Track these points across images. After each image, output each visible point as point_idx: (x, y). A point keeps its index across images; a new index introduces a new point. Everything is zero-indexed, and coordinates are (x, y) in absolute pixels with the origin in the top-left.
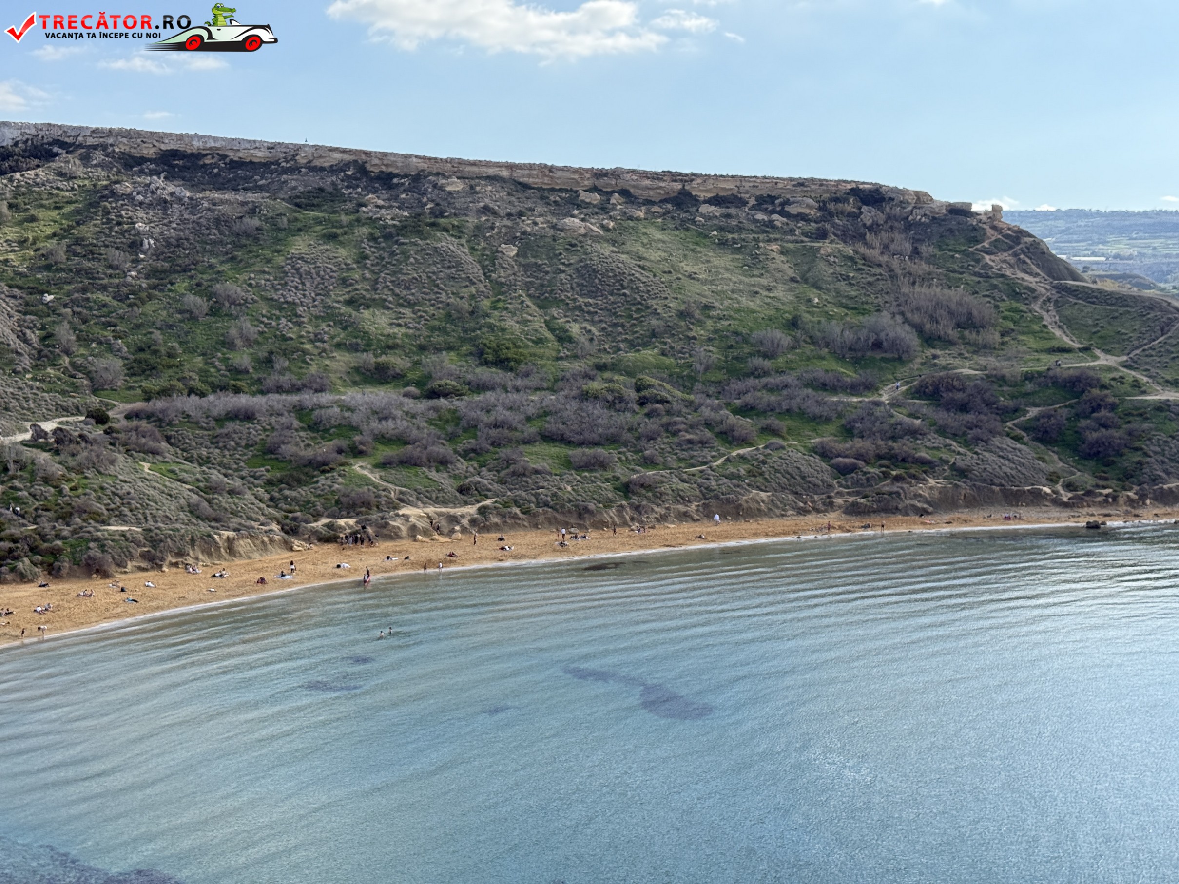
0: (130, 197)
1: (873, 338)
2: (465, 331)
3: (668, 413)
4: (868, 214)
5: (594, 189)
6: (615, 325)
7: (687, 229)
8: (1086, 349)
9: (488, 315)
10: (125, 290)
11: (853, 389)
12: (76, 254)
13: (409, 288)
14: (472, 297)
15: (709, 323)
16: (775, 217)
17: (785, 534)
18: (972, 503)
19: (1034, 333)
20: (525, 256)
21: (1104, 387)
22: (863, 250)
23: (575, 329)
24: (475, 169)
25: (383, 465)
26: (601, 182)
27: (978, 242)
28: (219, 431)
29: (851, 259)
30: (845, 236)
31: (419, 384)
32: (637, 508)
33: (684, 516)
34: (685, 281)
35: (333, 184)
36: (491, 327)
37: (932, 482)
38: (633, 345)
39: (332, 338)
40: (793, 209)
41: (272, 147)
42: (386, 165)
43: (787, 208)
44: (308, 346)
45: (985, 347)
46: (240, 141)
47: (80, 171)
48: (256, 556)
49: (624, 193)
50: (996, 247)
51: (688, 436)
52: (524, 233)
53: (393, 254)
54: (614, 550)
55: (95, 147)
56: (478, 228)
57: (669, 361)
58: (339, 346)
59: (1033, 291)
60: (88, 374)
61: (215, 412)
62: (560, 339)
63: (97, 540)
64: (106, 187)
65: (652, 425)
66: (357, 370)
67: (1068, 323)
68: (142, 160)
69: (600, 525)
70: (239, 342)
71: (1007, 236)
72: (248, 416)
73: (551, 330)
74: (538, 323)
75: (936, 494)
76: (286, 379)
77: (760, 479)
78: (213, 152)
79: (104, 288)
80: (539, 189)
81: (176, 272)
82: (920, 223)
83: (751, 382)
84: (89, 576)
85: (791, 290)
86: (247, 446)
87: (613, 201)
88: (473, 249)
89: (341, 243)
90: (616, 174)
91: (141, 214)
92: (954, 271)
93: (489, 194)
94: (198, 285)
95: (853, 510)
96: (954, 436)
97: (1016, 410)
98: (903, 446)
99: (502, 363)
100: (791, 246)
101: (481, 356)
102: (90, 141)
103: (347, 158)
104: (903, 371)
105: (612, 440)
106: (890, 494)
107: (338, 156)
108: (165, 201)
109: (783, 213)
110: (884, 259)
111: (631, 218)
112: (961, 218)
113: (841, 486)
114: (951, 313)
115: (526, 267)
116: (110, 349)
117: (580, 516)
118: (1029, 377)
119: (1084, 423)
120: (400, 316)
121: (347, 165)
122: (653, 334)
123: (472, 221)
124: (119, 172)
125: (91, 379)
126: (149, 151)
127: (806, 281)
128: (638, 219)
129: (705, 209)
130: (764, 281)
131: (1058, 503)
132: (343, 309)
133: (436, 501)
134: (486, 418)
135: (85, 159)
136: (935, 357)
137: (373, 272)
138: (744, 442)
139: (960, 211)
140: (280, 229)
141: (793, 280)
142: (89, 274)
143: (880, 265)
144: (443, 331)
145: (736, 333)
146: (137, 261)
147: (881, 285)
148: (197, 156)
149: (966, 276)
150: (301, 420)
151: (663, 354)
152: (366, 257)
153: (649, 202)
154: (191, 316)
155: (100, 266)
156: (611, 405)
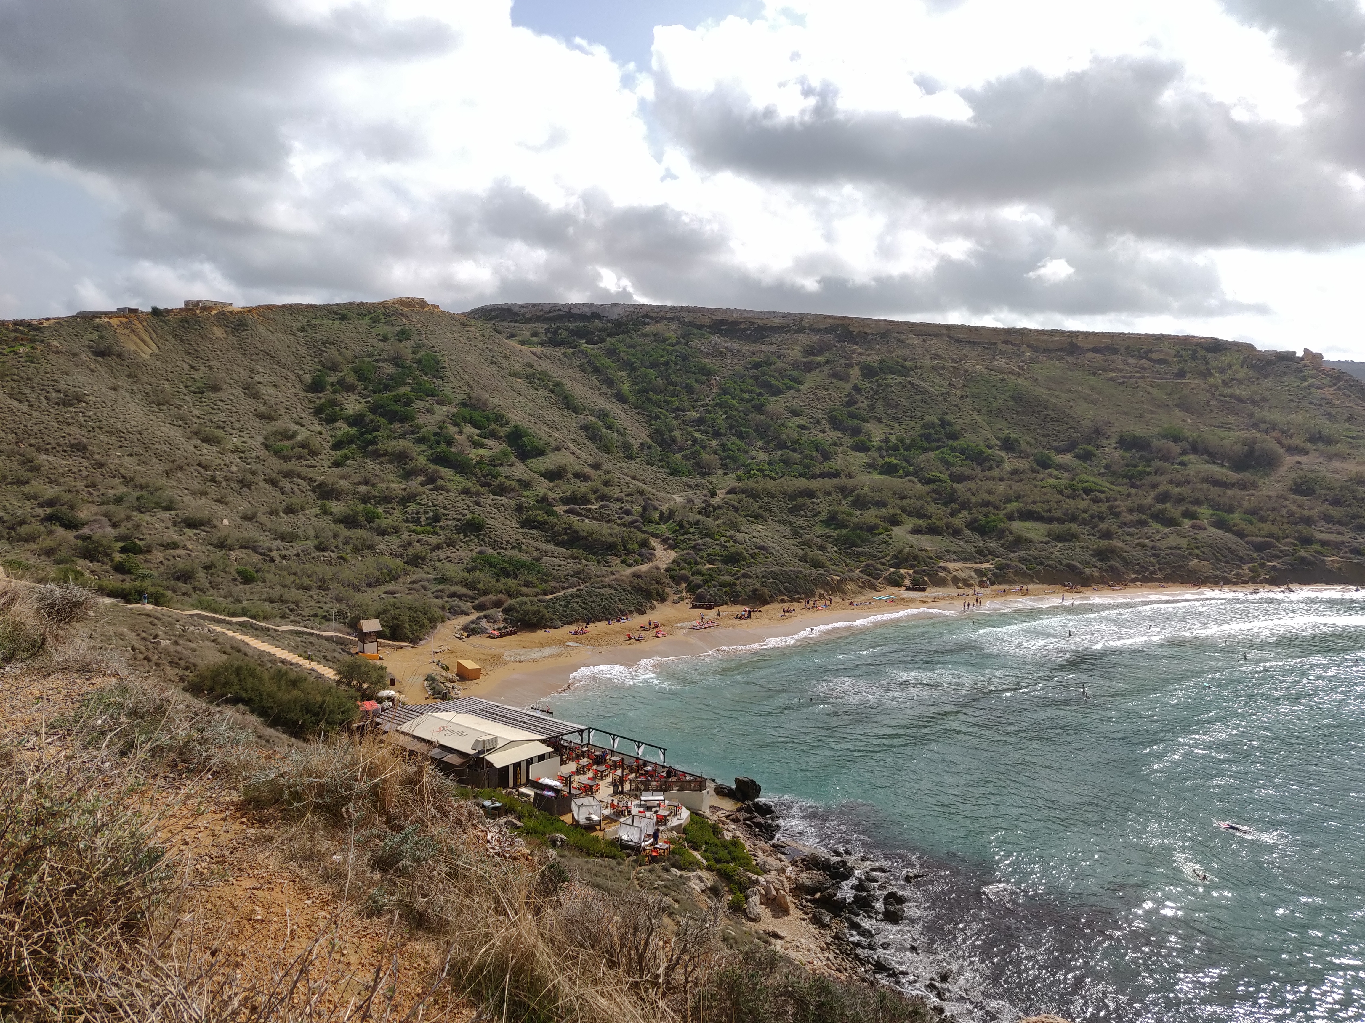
1: (1247, 448)
3: (1108, 500)
4: (1212, 359)
5: (1006, 342)
11: (1242, 486)
14: (939, 415)
15: (1114, 436)
16: (1143, 361)
20: (969, 388)
24: (925, 329)
25: (916, 531)
26: (1010, 338)
29: (1207, 391)
30: (1200, 375)
31: (915, 474)
35: (828, 339)
40: (1155, 356)
41: (785, 316)
42: (863, 327)
43: (1150, 355)
46: (764, 313)
48: (860, 594)
49: (1031, 344)
50: (1323, 383)
51: (1129, 517)
52: (967, 371)
55: (672, 319)
56: (932, 369)
58: (853, 448)
60: (697, 464)
61: (787, 491)
65: (1099, 508)
66: (870, 464)
68: (703, 326)
72: (810, 494)
73: (998, 439)
74: (988, 434)
76: (824, 469)
78: (747, 320)
80: (970, 342)
85: (1168, 413)
87: (1022, 350)
88: (932, 382)
90: (1022, 332)
91: (708, 360)
102: (669, 315)
103: (837, 322)
104: (1276, 474)
105: (1074, 518)
107: (831, 321)
108: (722, 352)
109: (1148, 359)
111: (1036, 362)
112: (1287, 362)
113: (1261, 557)
114: (1303, 432)
115: (971, 396)
116: (707, 447)
121: (838, 327)
123: (928, 364)
125: (699, 467)
126: (706, 321)
127: (1178, 407)
128: (1041, 363)
129: (1090, 355)
130: (1144, 406)
133: (963, 559)
136: (1299, 462)
138: (1172, 522)
139: (1284, 357)
141: (1167, 406)
148: (736, 323)
150: (846, 497)
153: (1048, 351)
155: (689, 394)
156: (1063, 493)
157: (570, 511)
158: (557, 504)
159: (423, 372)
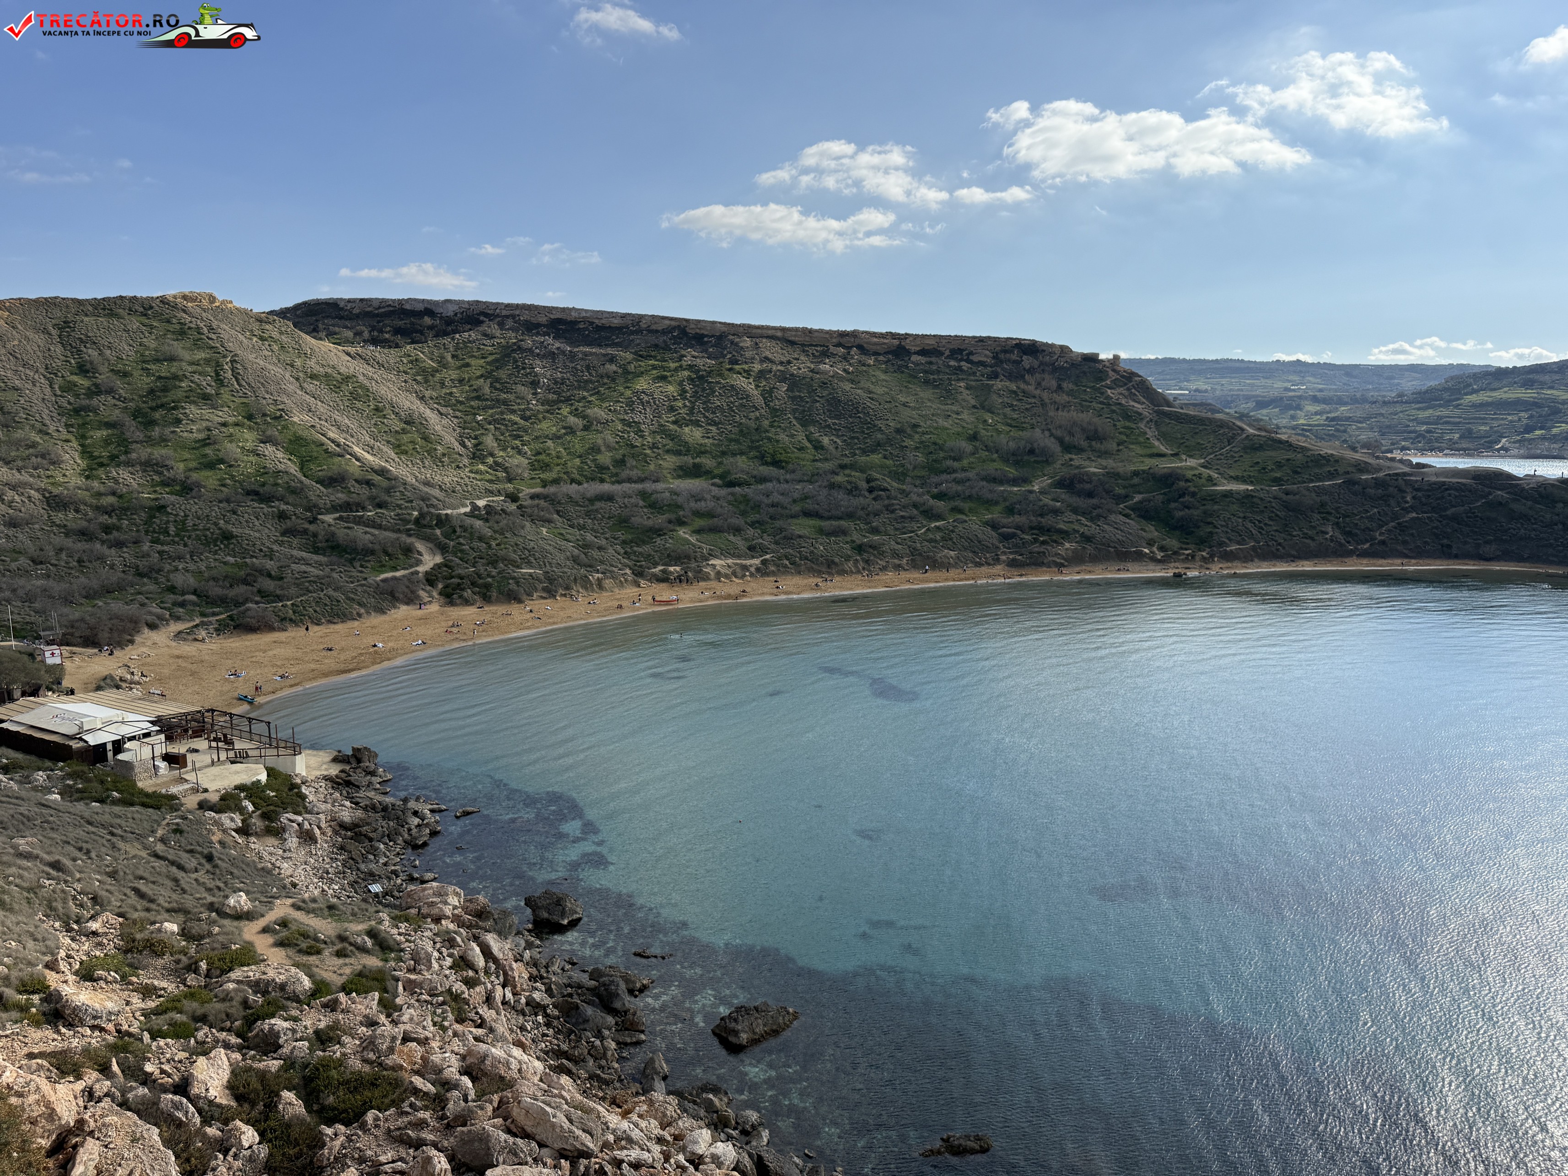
0: (530, 350)
1: (1029, 446)
2: (752, 442)
3: (888, 498)
4: (1028, 361)
5: (839, 345)
6: (853, 438)
7: (902, 372)
8: (1175, 455)
9: (767, 431)
10: (528, 413)
11: (1015, 482)
12: (496, 389)
13: (714, 413)
14: (757, 419)
15: (917, 436)
16: (963, 363)
17: (967, 579)
18: (1095, 559)
19: (1139, 443)
20: (792, 391)
21: (1187, 481)
22: (1023, 386)
23: (826, 441)
24: (759, 331)
25: (698, 532)
26: (843, 340)
27: (1102, 380)
28: (591, 508)
29: (1015, 392)
30: (1011, 377)
31: (721, 477)
32: (867, 562)
33: (898, 568)
34: (901, 408)
35: (665, 341)
36: (769, 439)
37: (1067, 545)
38: (864, 452)
39: (664, 446)
40: (975, 358)
41: (624, 316)
42: (699, 328)
43: (971, 357)
44: (648, 451)
45: (1106, 453)
46: (602, 312)
47: (498, 333)
48: (616, 590)
49: (860, 347)
50: (1116, 384)
51: (902, 514)
52: (792, 375)
53: (704, 389)
54: (851, 589)
55: (507, 317)
56: (760, 371)
57: (889, 462)
58: (668, 451)
59: (1140, 414)
60: (506, 470)
61: (588, 495)
62: (816, 448)
63: (514, 578)
64: (515, 344)
65: (877, 505)
66: (681, 468)
67: (1164, 437)
68: (538, 325)
69: (842, 572)
70: (603, 449)
71: (1123, 376)
72: (609, 498)
73: (810, 441)
74: (801, 437)
75: (1070, 552)
76: (635, 473)
77: (950, 542)
78: (585, 320)
79: (513, 412)
80: (803, 345)
81: (561, 401)
82: (1062, 368)
83: (944, 477)
84: (509, 602)
85: (973, 414)
86: (609, 518)
87: (852, 353)
88: (757, 386)
89: (670, 382)
90: (854, 334)
91: (538, 362)
92: (1086, 401)
93: (769, 348)
94: (576, 410)
95: (1013, 564)
96: (1084, 514)
97: (1126, 496)
98: (1048, 521)
99: (776, 463)
100: (973, 383)
101: (762, 458)
102: (504, 313)
103: (673, 323)
104: (1049, 470)
105: (850, 516)
106: (1039, 553)
107: (667, 322)
108: (554, 353)
109: (968, 361)
110: (1038, 392)
111: (864, 365)
112: (1092, 364)
113: (1004, 547)
114: (1083, 430)
115: (793, 398)
116: (520, 452)
117: (829, 567)
118: (1136, 473)
119: (1173, 505)
120: (708, 431)
121: (674, 328)
122: (879, 444)
123: (757, 367)
124: (523, 334)
125: (507, 473)
126: (543, 319)
127: (983, 408)
128: (869, 366)
129: (915, 358)
130: (954, 408)
131: (1154, 560)
132: (672, 427)
133: (733, 556)
134: (767, 501)
135: (501, 325)
136: (1071, 460)
137: (690, 401)
138: (939, 517)
139: (1091, 359)
140: (629, 373)
141: (974, 407)
142: (505, 402)
143: (1034, 397)
144: (737, 441)
145: (935, 443)
146: (535, 394)
147: (1035, 410)
148: (574, 323)
149: (1094, 404)
150: (644, 500)
151: (885, 457)
152: (686, 392)
153: (876, 354)
154: (571, 430)
155: (511, 397)
156: (850, 492)
157: (341, 518)
158: (328, 512)
159: (200, 374)
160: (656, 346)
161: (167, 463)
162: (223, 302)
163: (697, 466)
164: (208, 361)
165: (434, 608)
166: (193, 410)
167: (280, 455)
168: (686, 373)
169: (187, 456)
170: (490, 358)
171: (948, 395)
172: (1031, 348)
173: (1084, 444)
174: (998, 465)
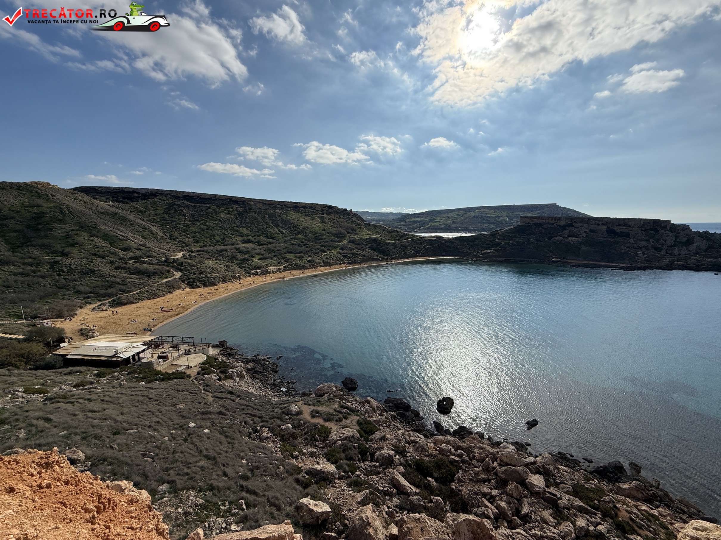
0: (179, 205)
1: (338, 232)
2: (263, 232)
3: (310, 247)
4: (330, 210)
5: (279, 205)
6: (292, 231)
7: (299, 212)
8: (373, 234)
9: (266, 229)
10: (185, 225)
11: (339, 242)
12: (171, 217)
13: (248, 224)
14: (262, 225)
15: (309, 230)
17: (339, 268)
18: (367, 261)
19: (364, 231)
20: (270, 217)
21: (379, 240)
22: (331, 217)
23: (284, 231)
24: (254, 200)
25: (260, 259)
27: (350, 215)
28: (220, 254)
30: (327, 214)
31: (258, 243)
32: (313, 265)
33: (321, 266)
34: (302, 222)
35: (225, 203)
36: (268, 231)
38: (296, 235)
40: (317, 209)
41: (210, 195)
42: (236, 199)
43: (315, 209)
44: (231, 236)
45: (357, 234)
46: (201, 193)
47: (165, 199)
48: (246, 279)
49: (285, 205)
51: (315, 251)
52: (268, 213)
53: (243, 217)
54: (312, 273)
57: (305, 237)
58: (237, 235)
59: (361, 224)
60: (184, 243)
61: (218, 250)
62: (282, 234)
63: (212, 278)
64: (173, 203)
65: (308, 249)
66: (243, 240)
67: (368, 230)
68: (179, 197)
69: (307, 269)
70: (216, 235)
71: (354, 215)
72: (226, 250)
73: (280, 232)
74: (277, 230)
75: (361, 259)
76: (230, 242)
77: (331, 258)
78: (196, 196)
79: (180, 224)
80: (268, 205)
81: (196, 221)
82: (338, 212)
83: (321, 241)
84: (214, 285)
85: (321, 224)
86: (228, 257)
87: (283, 207)
88: (259, 216)
89: (231, 215)
90: (283, 202)
91: (183, 209)
92: (348, 221)
93: (259, 205)
94: (202, 223)
96: (360, 249)
97: (367, 244)
98: (353, 251)
99: (273, 238)
100: (318, 216)
101: (267, 237)
102: (166, 193)
103: (227, 197)
104: (346, 238)
105: (301, 252)
107: (225, 197)
108: (188, 206)
113: (345, 259)
114: (350, 228)
115: (271, 219)
116: (187, 237)
117: (303, 267)
118: (367, 239)
119: (378, 246)
120: (248, 229)
121: (228, 199)
122: (299, 232)
123: (257, 211)
124: (175, 200)
125: (186, 244)
126: (181, 195)
127: (323, 222)
128: (289, 211)
129: (301, 209)
130: (316, 222)
131: (379, 260)
132: (236, 228)
133: (274, 266)
134: (275, 249)
135: (166, 197)
136: (350, 236)
137: (240, 220)
138: (325, 252)
139: (345, 210)
140: (217, 212)
141: (321, 222)
142: (175, 221)
143: (335, 219)
144: (258, 232)
145: (314, 232)
146: (185, 218)
147: (336, 223)
148: (192, 196)
150: (237, 251)
151: (303, 236)
152: (238, 218)
153: (290, 207)
154: (203, 230)
155: (177, 220)
156: (298, 246)
157: (135, 262)
158: (129, 260)
159: (54, 212)
160: (223, 204)
161: (52, 245)
162: (53, 186)
163: (249, 240)
164: (55, 207)
165: (188, 289)
166: (57, 225)
167: (101, 241)
168: (236, 212)
169: (60, 242)
170: (164, 207)
171: (313, 218)
172: (330, 207)
173: (351, 231)
174: (332, 237)
